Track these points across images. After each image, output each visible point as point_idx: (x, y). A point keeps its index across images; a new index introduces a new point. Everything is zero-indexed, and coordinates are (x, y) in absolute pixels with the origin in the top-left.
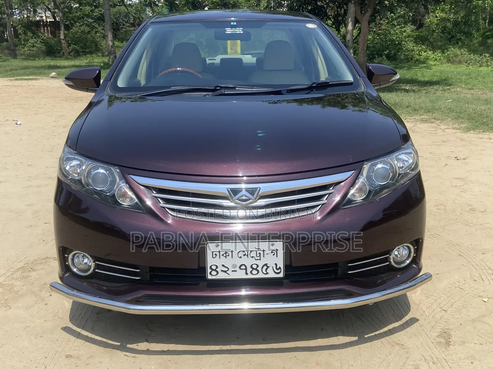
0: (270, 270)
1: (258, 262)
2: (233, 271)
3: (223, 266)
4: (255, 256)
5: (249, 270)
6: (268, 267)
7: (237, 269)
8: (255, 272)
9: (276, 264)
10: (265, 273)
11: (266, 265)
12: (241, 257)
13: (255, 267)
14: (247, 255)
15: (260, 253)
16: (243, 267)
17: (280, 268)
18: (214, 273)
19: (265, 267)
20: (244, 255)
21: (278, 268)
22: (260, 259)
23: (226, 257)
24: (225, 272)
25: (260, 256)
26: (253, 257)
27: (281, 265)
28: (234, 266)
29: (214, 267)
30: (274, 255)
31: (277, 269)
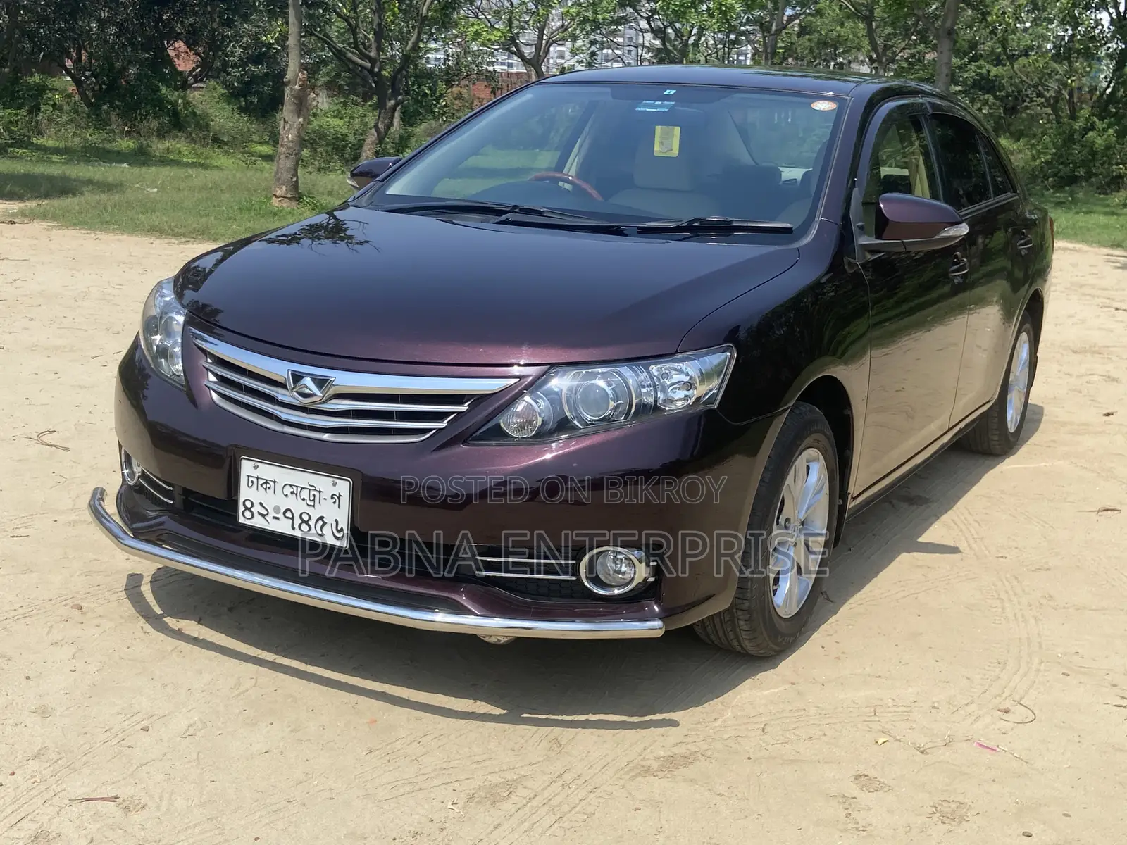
0: (327, 530)
1: (310, 510)
2: (274, 518)
3: (261, 504)
4: (307, 498)
5: (297, 521)
6: (324, 524)
7: (280, 515)
8: (305, 527)
9: (336, 521)
10: (320, 533)
11: (321, 518)
12: (286, 496)
13: (305, 517)
14: (296, 494)
15: (314, 495)
16: (289, 514)
17: (342, 530)
18: (248, 514)
19: (320, 523)
20: (292, 493)
21: (339, 528)
22: (313, 506)
23: (265, 489)
24: (263, 516)
25: (314, 500)
26: (303, 499)
27: (344, 524)
28: (277, 509)
29: (249, 505)
30: (334, 503)
31: (339, 531)
